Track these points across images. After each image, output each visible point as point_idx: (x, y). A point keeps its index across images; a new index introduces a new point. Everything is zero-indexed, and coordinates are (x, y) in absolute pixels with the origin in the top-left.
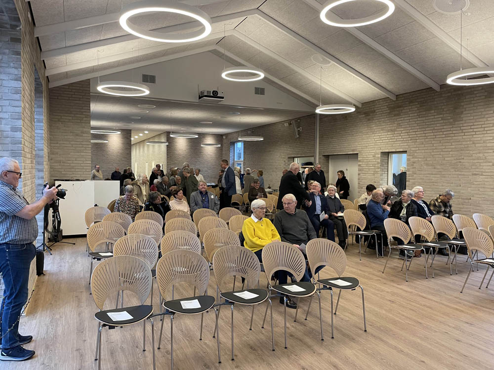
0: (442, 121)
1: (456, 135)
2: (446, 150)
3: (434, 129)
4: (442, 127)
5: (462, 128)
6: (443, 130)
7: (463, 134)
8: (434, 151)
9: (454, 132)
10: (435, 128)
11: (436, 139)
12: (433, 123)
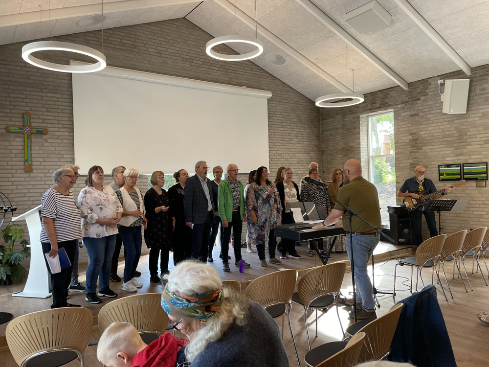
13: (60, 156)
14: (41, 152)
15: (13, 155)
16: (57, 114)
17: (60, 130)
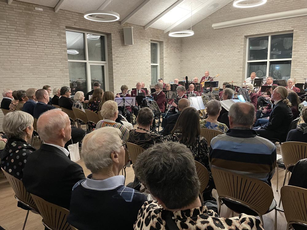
0: (16, 32)
1: (30, 46)
2: (23, 57)
3: (8, 38)
4: (17, 38)
5: (35, 42)
6: (17, 40)
7: (37, 46)
8: (11, 57)
9: (28, 43)
10: (10, 37)
11: (11, 47)
12: (7, 32)
13: (209, 63)
14: (203, 62)
15: (195, 64)
16: (208, 47)
17: (210, 53)
